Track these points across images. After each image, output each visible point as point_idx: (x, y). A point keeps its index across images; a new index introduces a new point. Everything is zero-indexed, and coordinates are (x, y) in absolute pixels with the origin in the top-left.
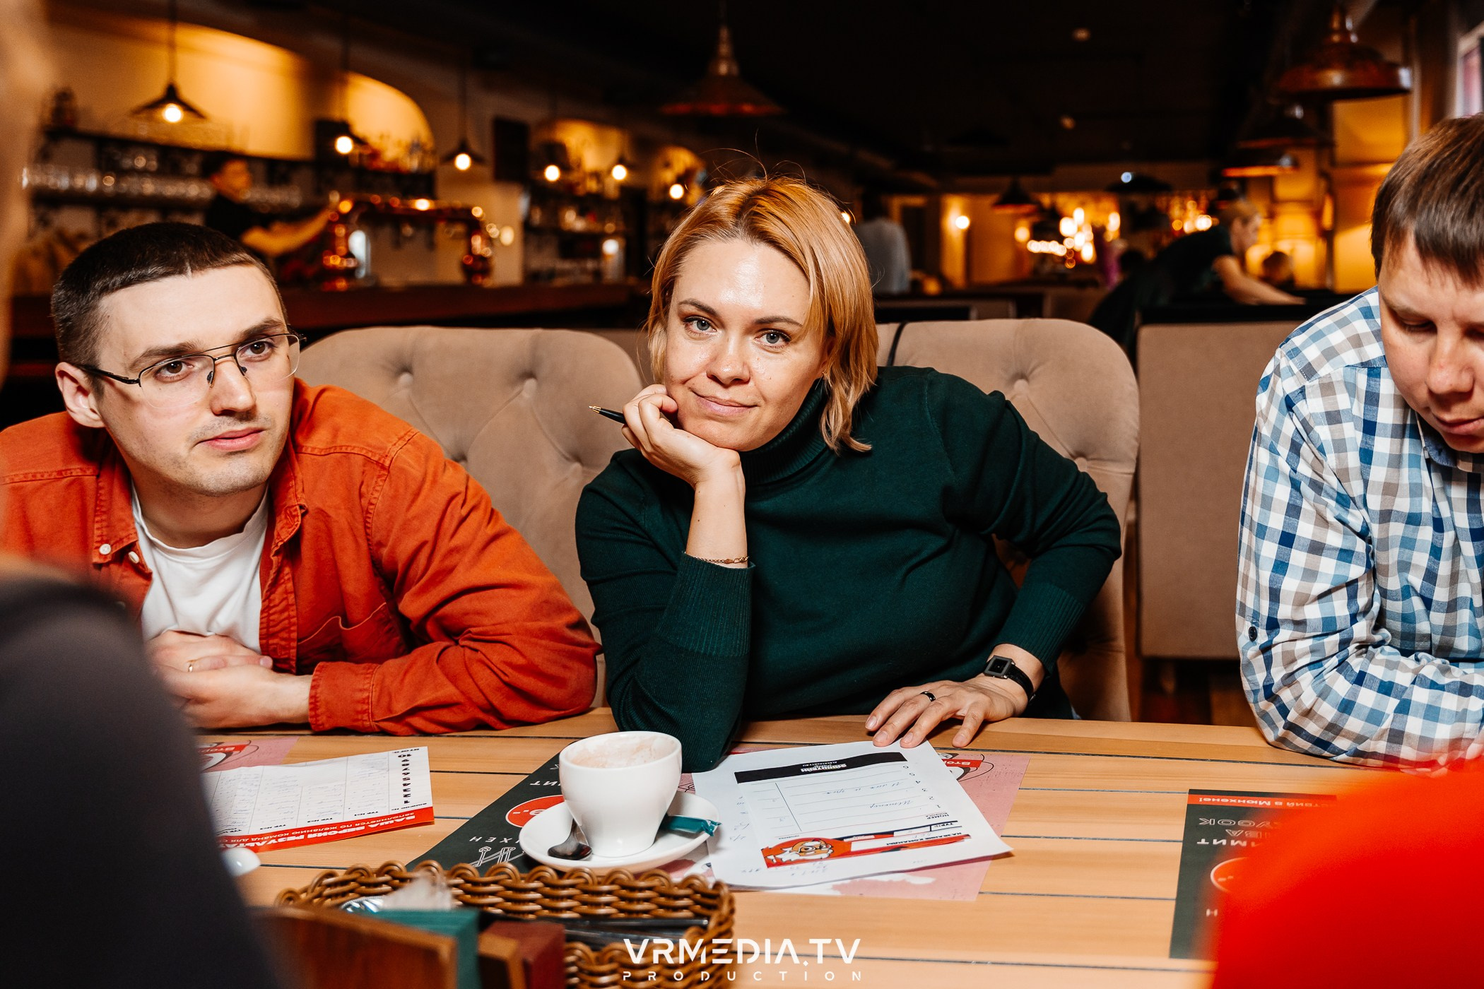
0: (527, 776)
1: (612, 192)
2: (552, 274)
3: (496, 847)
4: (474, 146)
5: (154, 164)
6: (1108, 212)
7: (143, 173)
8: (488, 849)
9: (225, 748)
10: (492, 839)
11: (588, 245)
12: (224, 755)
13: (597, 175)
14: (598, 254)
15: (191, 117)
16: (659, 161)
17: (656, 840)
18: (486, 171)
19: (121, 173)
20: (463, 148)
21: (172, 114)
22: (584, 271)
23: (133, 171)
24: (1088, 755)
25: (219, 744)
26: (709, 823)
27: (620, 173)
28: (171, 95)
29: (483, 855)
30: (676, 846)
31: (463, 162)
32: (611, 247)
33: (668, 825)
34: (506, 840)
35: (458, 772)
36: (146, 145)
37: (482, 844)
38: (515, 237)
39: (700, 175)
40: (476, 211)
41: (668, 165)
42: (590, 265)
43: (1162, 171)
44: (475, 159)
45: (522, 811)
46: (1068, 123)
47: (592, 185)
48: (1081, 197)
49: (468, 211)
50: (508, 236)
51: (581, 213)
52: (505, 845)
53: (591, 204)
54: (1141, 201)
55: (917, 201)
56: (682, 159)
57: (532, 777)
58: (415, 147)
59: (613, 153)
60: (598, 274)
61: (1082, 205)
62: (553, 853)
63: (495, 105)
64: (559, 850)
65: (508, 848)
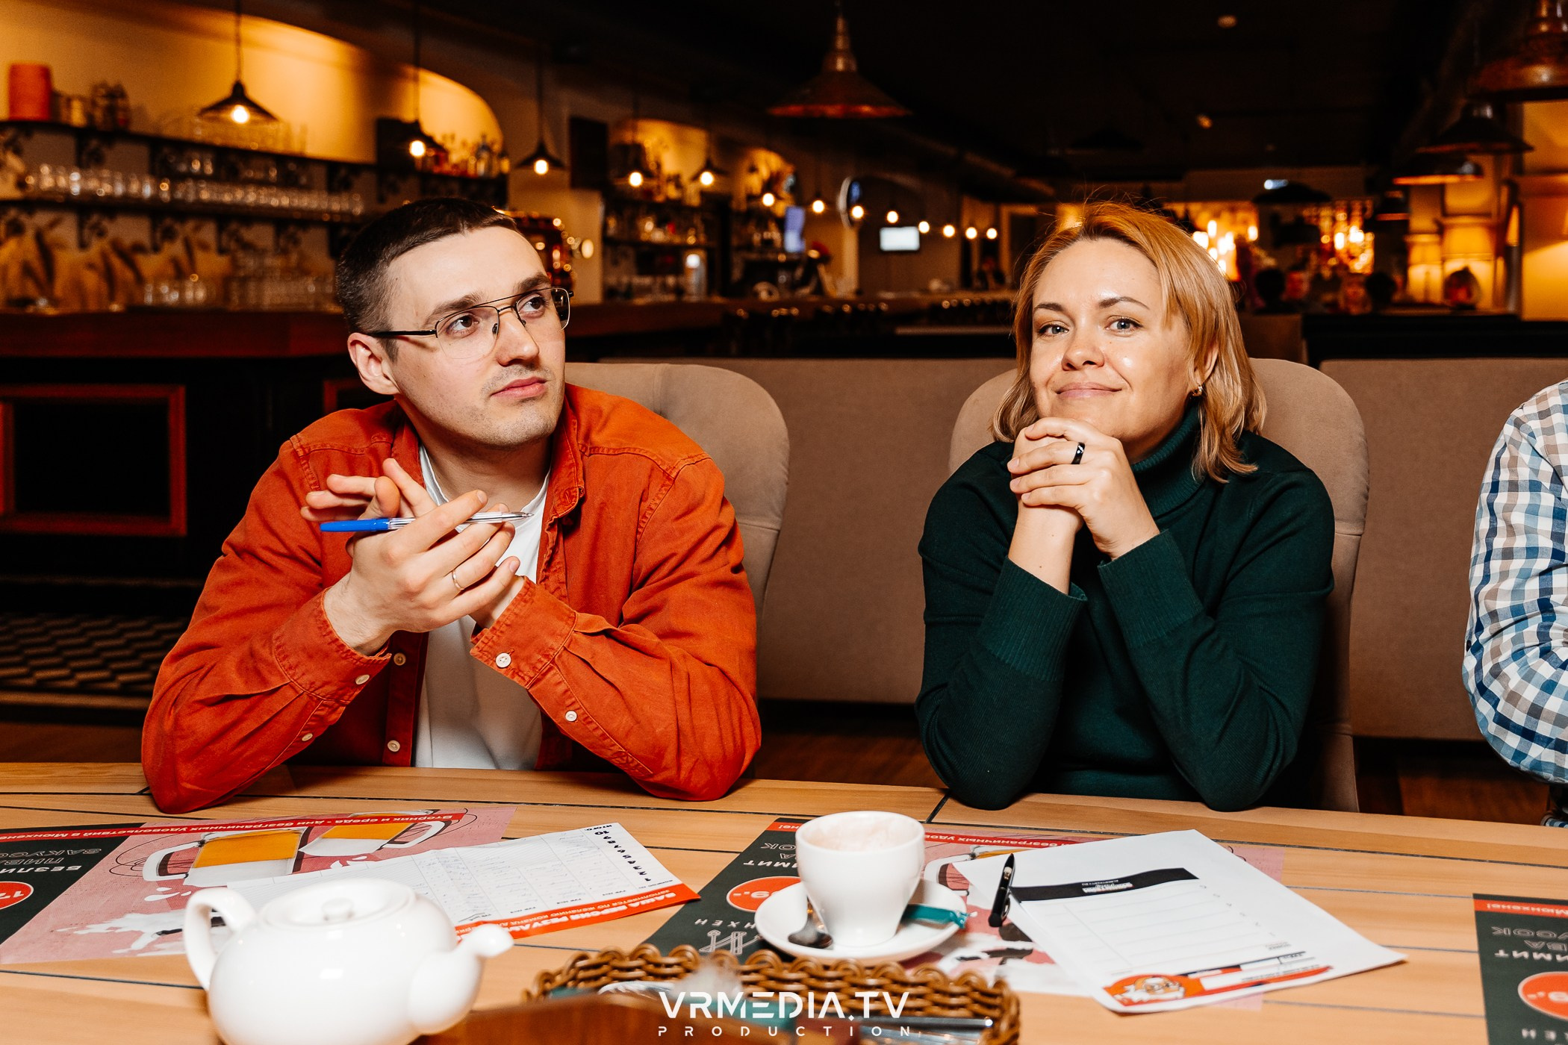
0: (738, 855)
1: (695, 201)
2: (630, 292)
3: (726, 932)
4: (551, 150)
5: (209, 169)
6: (1246, 223)
7: (200, 177)
8: (718, 933)
9: (442, 816)
10: (719, 923)
11: (670, 259)
12: (443, 824)
13: (676, 180)
14: (680, 269)
15: (259, 118)
16: (746, 164)
17: (898, 931)
18: (565, 176)
19: (176, 178)
20: (541, 153)
21: (240, 115)
22: (665, 288)
23: (190, 175)
24: (1349, 851)
25: (435, 811)
26: (958, 915)
27: (707, 179)
28: (238, 95)
29: (713, 940)
30: (921, 938)
31: (541, 167)
32: (693, 261)
33: (911, 914)
34: (733, 924)
35: (663, 848)
36: (203, 147)
37: (709, 927)
38: (594, 250)
39: (789, 180)
40: (557, 221)
41: (753, 169)
42: (671, 280)
43: (1313, 177)
44: (553, 163)
45: (742, 893)
46: (1206, 123)
47: (672, 192)
48: (1216, 206)
49: (549, 221)
50: (588, 249)
51: (659, 225)
52: (733, 930)
53: (671, 213)
54: (1286, 213)
55: (1030, 210)
56: (768, 162)
57: (744, 856)
58: (482, 148)
59: (697, 159)
60: (679, 291)
61: (1216, 216)
62: (792, 939)
63: (569, 103)
64: (798, 937)
65: (739, 933)
